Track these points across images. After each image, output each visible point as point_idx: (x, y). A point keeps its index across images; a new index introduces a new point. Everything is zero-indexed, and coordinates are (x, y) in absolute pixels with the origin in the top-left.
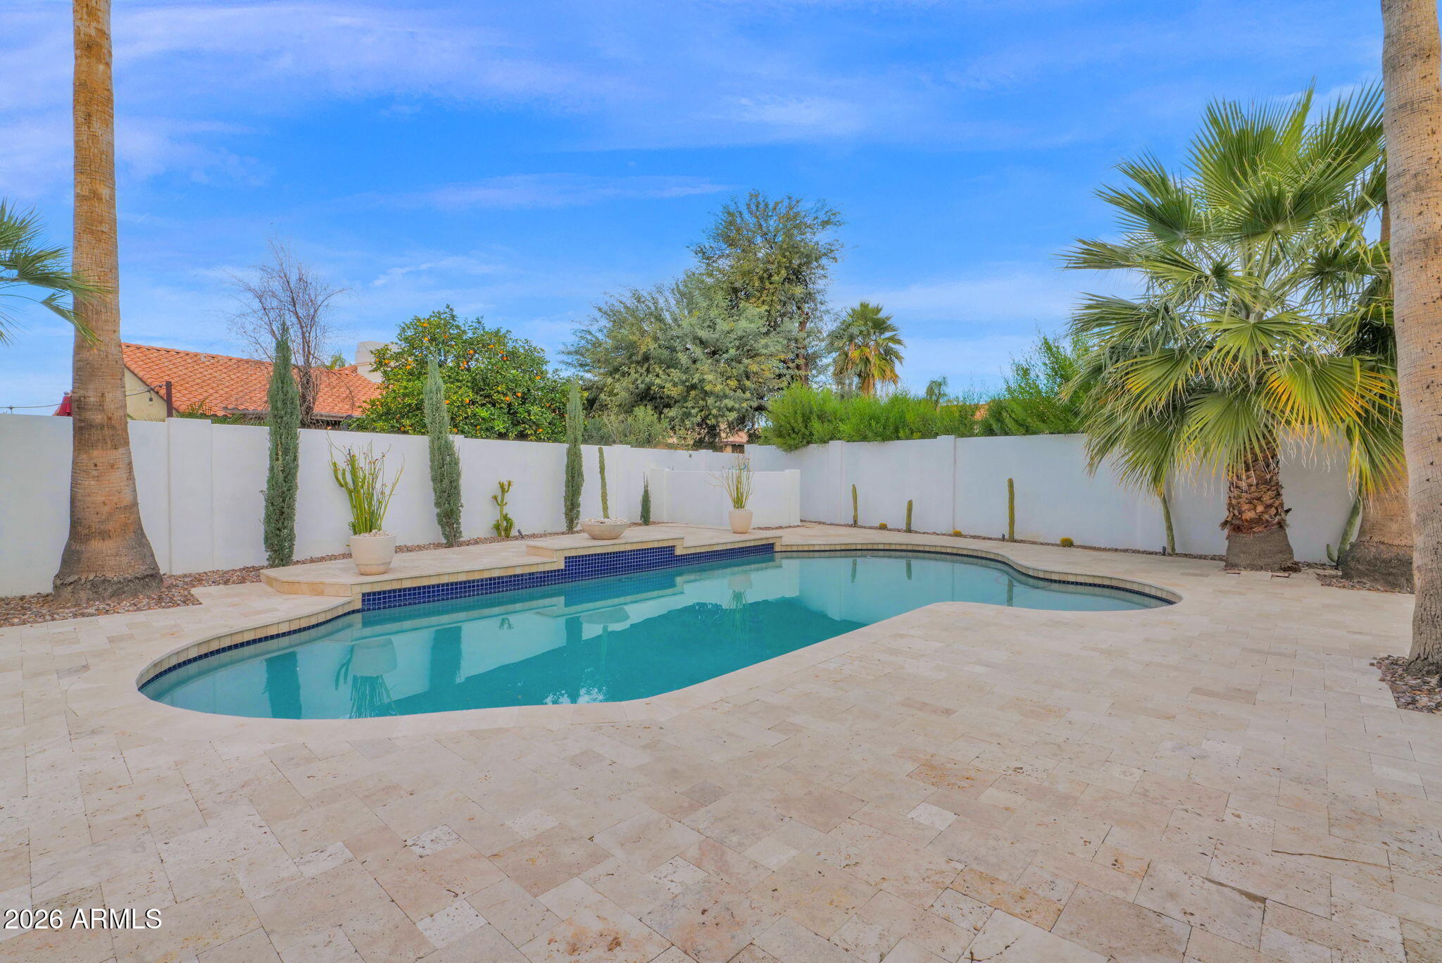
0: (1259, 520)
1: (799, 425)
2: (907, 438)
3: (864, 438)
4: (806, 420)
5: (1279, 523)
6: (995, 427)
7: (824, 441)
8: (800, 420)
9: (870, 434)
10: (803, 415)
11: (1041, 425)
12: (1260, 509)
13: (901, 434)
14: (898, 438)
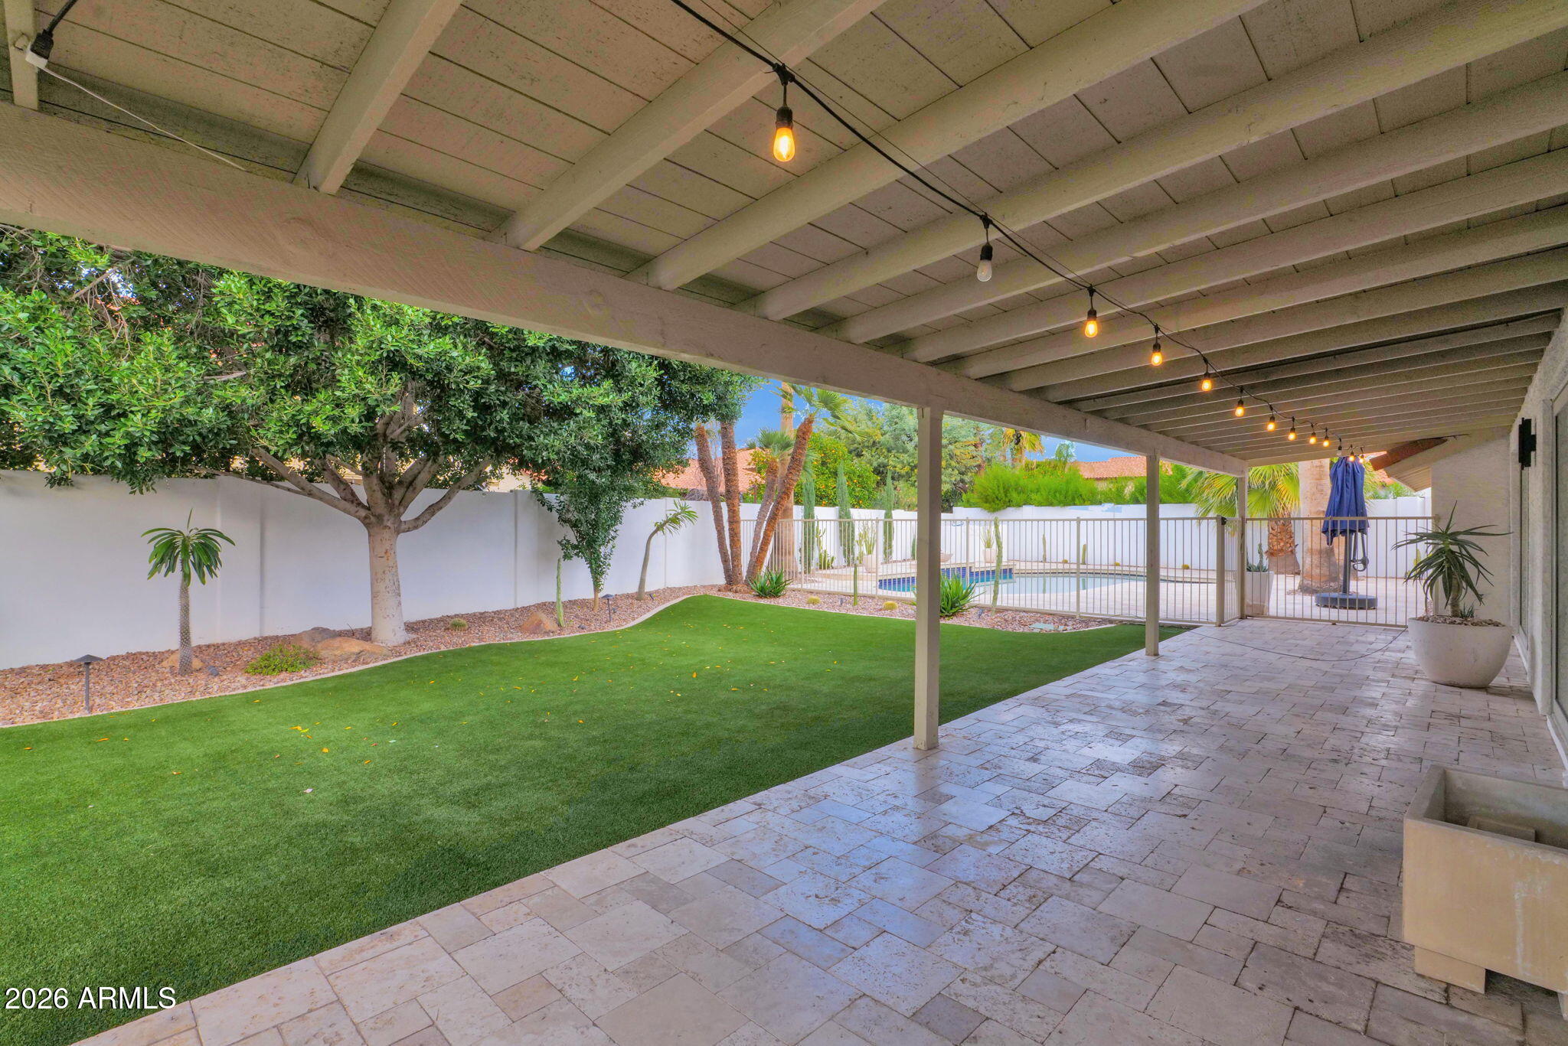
0: (1281, 550)
1: (1002, 495)
2: (1081, 505)
3: (1051, 504)
4: (1006, 491)
5: (1291, 551)
6: (1140, 498)
7: (1019, 506)
8: (1002, 492)
9: (1055, 501)
10: (1004, 488)
11: (1168, 498)
12: (1282, 544)
13: (1077, 502)
14: (1075, 504)
